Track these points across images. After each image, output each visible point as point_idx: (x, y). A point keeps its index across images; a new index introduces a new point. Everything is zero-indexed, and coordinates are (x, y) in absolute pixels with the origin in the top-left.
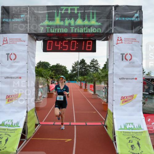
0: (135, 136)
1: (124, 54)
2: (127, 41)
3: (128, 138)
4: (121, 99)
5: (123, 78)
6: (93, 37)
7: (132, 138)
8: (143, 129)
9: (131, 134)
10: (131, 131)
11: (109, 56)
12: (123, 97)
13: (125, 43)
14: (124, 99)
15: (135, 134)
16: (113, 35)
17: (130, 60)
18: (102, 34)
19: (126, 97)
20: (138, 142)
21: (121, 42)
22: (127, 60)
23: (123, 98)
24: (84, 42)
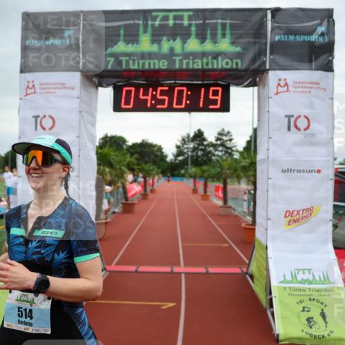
0: (316, 298)
1: (293, 116)
2: (299, 87)
3: (301, 302)
4: (285, 217)
5: (291, 170)
6: (223, 78)
7: (308, 302)
8: (334, 283)
9: (308, 292)
10: (306, 286)
11: (258, 120)
12: (289, 212)
13: (294, 92)
14: (292, 216)
15: (317, 293)
16: (267, 73)
17: (305, 129)
18: (243, 73)
19: (296, 213)
20: (322, 310)
21: (285, 89)
22: (299, 130)
23: (289, 214)
24: (203, 90)
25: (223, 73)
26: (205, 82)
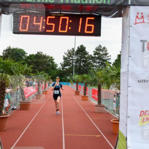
6: (96, 11)
11: (122, 43)
14: (145, 115)
16: (129, 8)
18: (112, 7)
24: (81, 19)
25: (96, 7)
26: (83, 13)
